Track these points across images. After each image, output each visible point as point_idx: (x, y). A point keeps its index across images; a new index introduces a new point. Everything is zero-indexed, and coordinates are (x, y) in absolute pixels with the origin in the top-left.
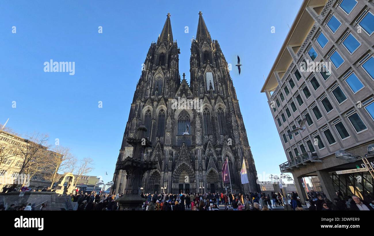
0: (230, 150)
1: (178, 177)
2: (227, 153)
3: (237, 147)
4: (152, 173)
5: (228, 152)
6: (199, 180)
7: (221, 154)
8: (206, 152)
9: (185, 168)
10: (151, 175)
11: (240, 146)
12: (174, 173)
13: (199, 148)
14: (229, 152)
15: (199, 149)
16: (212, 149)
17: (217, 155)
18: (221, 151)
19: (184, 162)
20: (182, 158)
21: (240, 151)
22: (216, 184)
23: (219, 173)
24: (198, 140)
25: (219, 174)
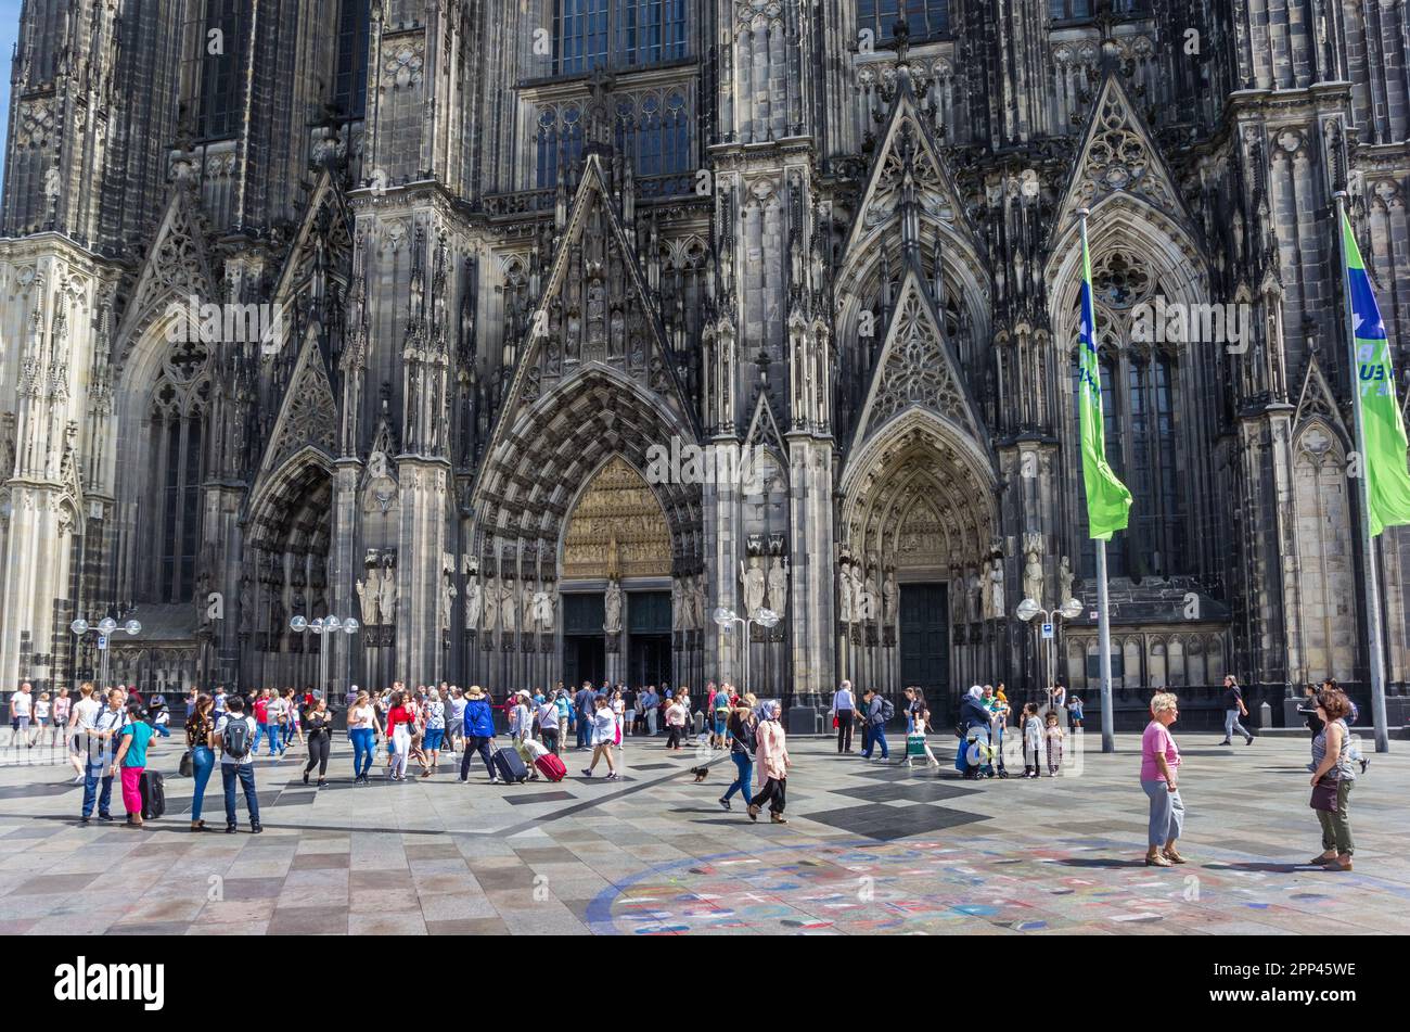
0: (1168, 190)
1: (545, 522)
2: (1118, 232)
3: (1259, 130)
4: (279, 489)
5: (1138, 221)
6: (743, 538)
7: (1039, 250)
8: (858, 233)
9: (618, 426)
10: (267, 510)
11: (1299, 118)
12: (489, 481)
13: (755, 178)
14: (1149, 217)
15: (762, 189)
16: (930, 199)
17: (994, 254)
18: (1045, 211)
19: (596, 364)
20: (574, 326)
21: (1298, 184)
22: (963, 588)
23: (995, 463)
24: (750, 89)
25: (1000, 474)
